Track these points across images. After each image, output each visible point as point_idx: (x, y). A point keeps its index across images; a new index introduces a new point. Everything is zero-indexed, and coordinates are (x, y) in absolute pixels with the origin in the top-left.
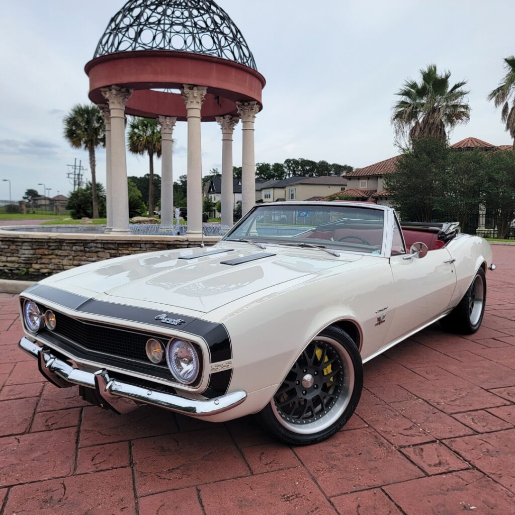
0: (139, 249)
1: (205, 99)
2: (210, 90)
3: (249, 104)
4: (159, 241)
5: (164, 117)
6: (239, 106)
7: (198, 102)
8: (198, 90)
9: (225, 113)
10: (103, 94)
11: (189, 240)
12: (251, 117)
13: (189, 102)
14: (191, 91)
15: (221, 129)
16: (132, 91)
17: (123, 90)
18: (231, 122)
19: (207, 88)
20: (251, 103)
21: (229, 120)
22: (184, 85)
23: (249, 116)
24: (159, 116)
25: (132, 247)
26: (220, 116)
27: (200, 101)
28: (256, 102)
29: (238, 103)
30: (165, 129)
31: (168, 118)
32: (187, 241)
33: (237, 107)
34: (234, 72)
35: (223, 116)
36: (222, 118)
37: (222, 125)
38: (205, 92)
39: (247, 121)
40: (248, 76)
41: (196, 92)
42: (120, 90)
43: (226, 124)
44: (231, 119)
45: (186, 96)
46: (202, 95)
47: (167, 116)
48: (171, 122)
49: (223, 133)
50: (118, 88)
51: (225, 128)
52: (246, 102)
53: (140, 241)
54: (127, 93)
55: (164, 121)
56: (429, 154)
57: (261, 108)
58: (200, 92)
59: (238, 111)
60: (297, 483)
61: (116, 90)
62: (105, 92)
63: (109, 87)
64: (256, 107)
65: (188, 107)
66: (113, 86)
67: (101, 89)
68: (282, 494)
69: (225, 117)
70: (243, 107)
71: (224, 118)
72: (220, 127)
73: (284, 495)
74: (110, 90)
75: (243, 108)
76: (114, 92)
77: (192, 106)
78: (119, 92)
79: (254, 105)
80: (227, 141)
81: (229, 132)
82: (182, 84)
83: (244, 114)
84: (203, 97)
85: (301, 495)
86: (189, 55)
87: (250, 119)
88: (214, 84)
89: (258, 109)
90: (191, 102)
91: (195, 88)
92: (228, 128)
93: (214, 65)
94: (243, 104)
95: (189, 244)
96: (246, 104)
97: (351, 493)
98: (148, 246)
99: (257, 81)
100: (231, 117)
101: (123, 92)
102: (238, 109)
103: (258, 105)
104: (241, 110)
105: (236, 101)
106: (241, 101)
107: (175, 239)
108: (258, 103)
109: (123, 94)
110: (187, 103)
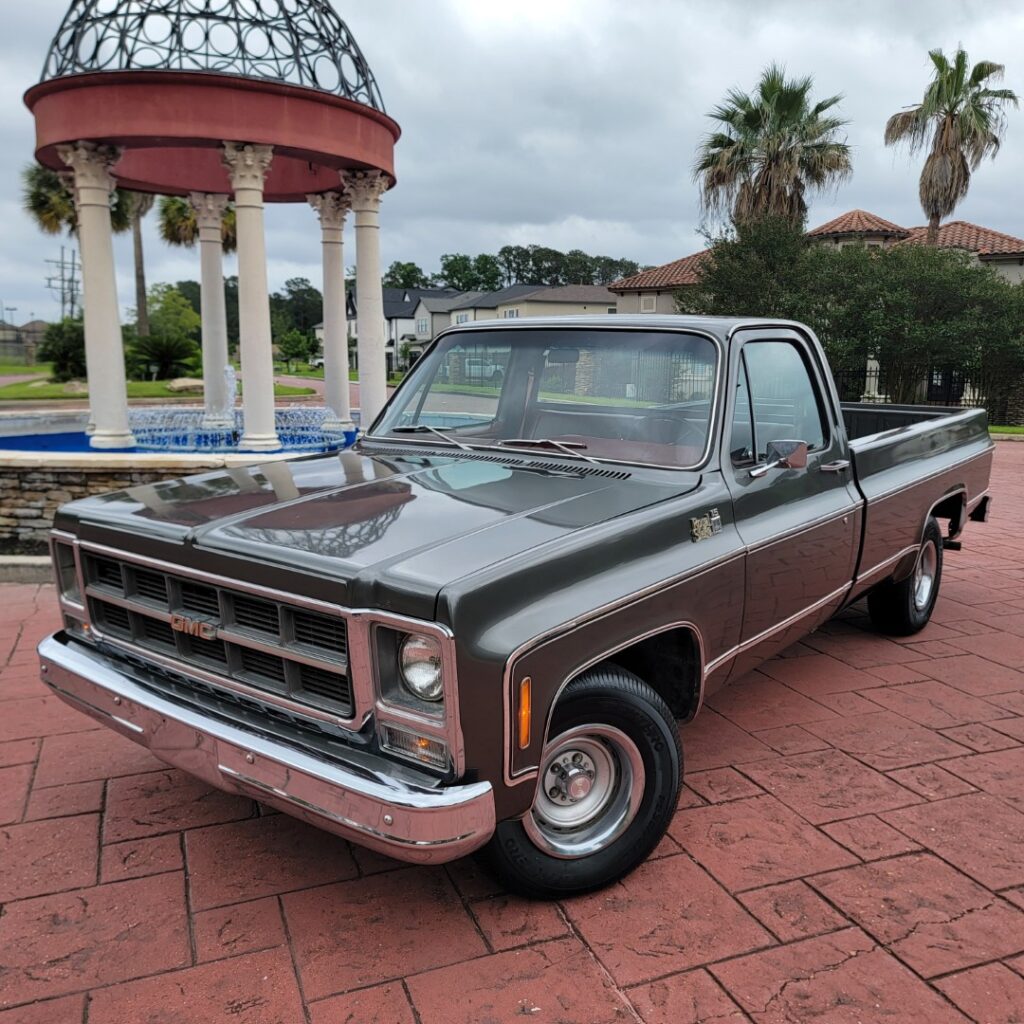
0: (128, 484)
1: (270, 169)
2: (280, 151)
3: (366, 175)
4: (168, 469)
5: (203, 195)
6: (346, 178)
7: (255, 177)
8: (254, 151)
9: (324, 188)
10: (61, 156)
12: (371, 201)
13: (237, 176)
14: (239, 154)
15: (320, 219)
16: (122, 150)
17: (102, 149)
18: (338, 205)
19: (272, 148)
20: (370, 173)
21: (333, 203)
22: (225, 143)
23: (367, 200)
24: (191, 193)
25: (115, 480)
26: (317, 193)
27: (259, 174)
28: (381, 173)
29: (342, 173)
30: (205, 218)
31: (210, 197)
33: (343, 181)
34: (327, 113)
35: (321, 193)
36: (319, 197)
37: (321, 211)
38: (269, 157)
39: (365, 209)
40: (359, 120)
41: (250, 157)
42: (95, 150)
43: (328, 209)
44: (338, 199)
45: (231, 165)
46: (263, 161)
47: (207, 193)
48: (217, 204)
49: (323, 229)
50: (91, 145)
51: (328, 219)
52: (361, 170)
53: (131, 468)
54: (111, 156)
55: (202, 202)
56: (761, 252)
57: (392, 183)
58: (258, 156)
59: (344, 188)
60: (266, 978)
61: (86, 149)
62: (65, 152)
63: (73, 144)
64: (381, 182)
65: (236, 185)
66: (81, 143)
67: (60, 147)
68: (231, 1000)
69: (325, 195)
70: (354, 180)
71: (323, 198)
72: (317, 215)
73: (234, 1002)
74: (76, 149)
75: (355, 183)
76: (83, 153)
77: (240, 186)
78: (93, 154)
79: (375, 177)
80: (331, 244)
81: (335, 227)
82: (221, 141)
83: (357, 193)
84: (265, 165)
85: (262, 1001)
86: (232, 80)
87: (370, 206)
88: (287, 140)
89: (385, 185)
90: (242, 177)
91: (247, 148)
92: (332, 218)
93: (286, 101)
94: (354, 176)
96: (360, 175)
97: (349, 991)
98: (146, 477)
99: (381, 129)
100: (337, 195)
101: (103, 154)
102: (345, 184)
103: (384, 177)
104: (351, 186)
105: (338, 170)
106: (348, 170)
107: (200, 465)
108: (384, 173)
109: (103, 157)
110: (233, 178)
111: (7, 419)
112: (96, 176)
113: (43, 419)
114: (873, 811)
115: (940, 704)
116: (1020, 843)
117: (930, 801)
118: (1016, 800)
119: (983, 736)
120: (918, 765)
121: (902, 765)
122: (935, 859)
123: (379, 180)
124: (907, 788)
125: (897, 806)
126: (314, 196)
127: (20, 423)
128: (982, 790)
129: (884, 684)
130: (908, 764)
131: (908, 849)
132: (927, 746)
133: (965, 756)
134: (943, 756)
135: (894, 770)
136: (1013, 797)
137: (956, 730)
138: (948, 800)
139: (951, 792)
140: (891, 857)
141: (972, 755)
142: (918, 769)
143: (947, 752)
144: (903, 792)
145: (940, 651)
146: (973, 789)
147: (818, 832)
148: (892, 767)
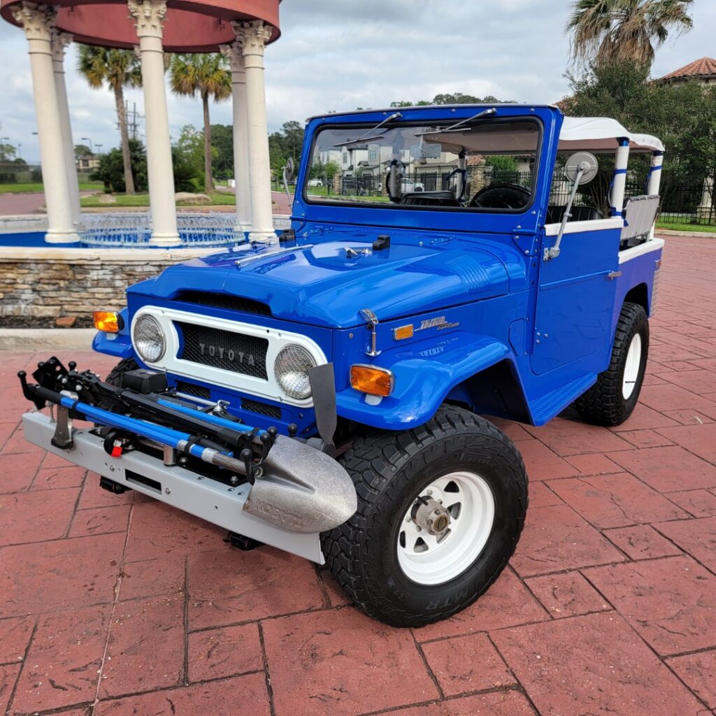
0: (26, 271)
3: (251, 25)
4: (56, 260)
6: (236, 28)
7: (154, 26)
8: (151, 5)
9: (231, 38)
10: (14, 15)
11: (102, 258)
12: (258, 47)
13: (140, 26)
14: (140, 8)
17: (42, 8)
18: (242, 53)
19: (166, 2)
20: (254, 23)
21: (239, 51)
23: (253, 46)
25: (19, 268)
26: (226, 44)
27: (157, 23)
28: (261, 23)
29: (233, 23)
32: (98, 259)
35: (230, 43)
36: (228, 46)
37: (230, 58)
38: (163, 9)
41: (148, 9)
42: (36, 9)
43: (235, 56)
44: (241, 48)
45: (134, 16)
46: (159, 13)
50: (33, 5)
51: (234, 64)
52: (247, 21)
53: (27, 259)
54: (50, 13)
58: (155, 8)
59: (236, 36)
61: (29, 8)
62: (16, 11)
63: (19, 4)
64: (266, 34)
65: (139, 34)
66: (24, 3)
67: (12, 8)
69: (233, 45)
70: (242, 30)
71: (231, 47)
74: (21, 9)
75: (244, 32)
76: (27, 11)
77: (142, 35)
78: (36, 11)
79: (258, 26)
80: (238, 84)
81: (241, 70)
83: (246, 39)
84: (161, 16)
87: (257, 51)
90: (143, 26)
91: (145, 2)
92: (238, 64)
94: (242, 26)
95: (102, 265)
96: (246, 25)
98: (40, 266)
101: (42, 12)
102: (236, 33)
103: (267, 27)
104: (241, 35)
105: (229, 21)
106: (237, 21)
107: (79, 257)
108: (266, 23)
109: (43, 14)
110: (136, 27)
111: (14, 220)
112: (39, 30)
113: (42, 221)
114: (487, 627)
115: (619, 500)
116: (624, 683)
117: (553, 619)
118: (645, 624)
119: (646, 540)
120: (564, 572)
121: (545, 572)
122: (523, 700)
123: (261, 29)
124: (538, 600)
125: (517, 622)
126: (224, 46)
127: (25, 223)
128: (615, 609)
129: (576, 473)
130: (552, 570)
131: (498, 683)
132: (584, 548)
133: (615, 564)
134: (592, 563)
135: (536, 576)
136: (642, 620)
137: (621, 531)
138: (572, 619)
139: (581, 610)
140: (476, 693)
141: (623, 563)
142: (561, 576)
143: (598, 557)
144: (532, 605)
145: (647, 441)
146: (605, 606)
147: (417, 653)
148: (534, 573)
